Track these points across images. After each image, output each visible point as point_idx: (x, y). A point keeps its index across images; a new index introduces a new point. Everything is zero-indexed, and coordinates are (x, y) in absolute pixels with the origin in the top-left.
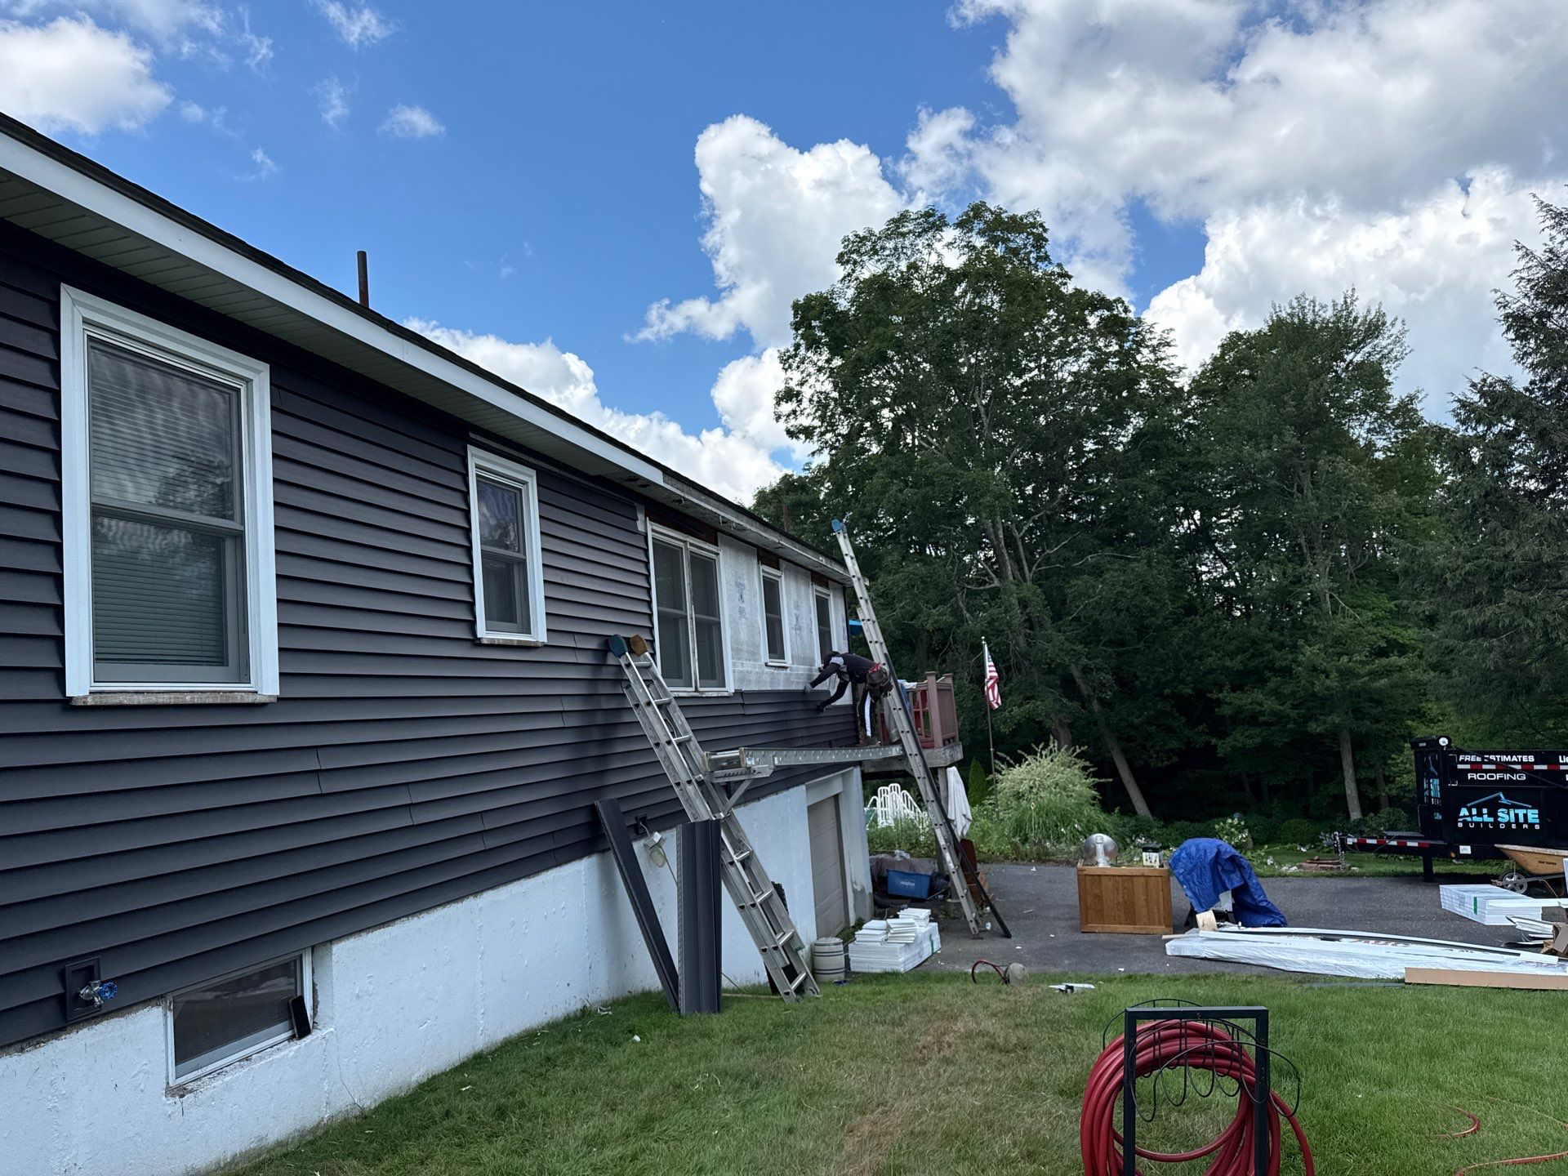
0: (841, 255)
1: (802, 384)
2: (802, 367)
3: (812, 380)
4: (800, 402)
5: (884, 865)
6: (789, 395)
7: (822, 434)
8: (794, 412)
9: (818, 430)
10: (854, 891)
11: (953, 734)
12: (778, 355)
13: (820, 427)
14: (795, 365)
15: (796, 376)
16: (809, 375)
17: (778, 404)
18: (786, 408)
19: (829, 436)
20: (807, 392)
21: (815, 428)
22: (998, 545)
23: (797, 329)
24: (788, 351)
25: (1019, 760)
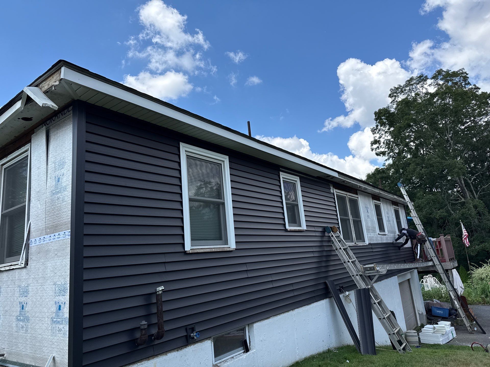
0: (390, 95)
1: (380, 138)
2: (380, 132)
3: (383, 136)
4: (380, 144)
5: (430, 305)
6: (376, 142)
7: (389, 153)
8: (378, 147)
9: (387, 152)
10: (419, 314)
11: (453, 257)
12: (370, 129)
13: (388, 151)
14: (377, 132)
15: (377, 136)
16: (382, 135)
17: (372, 145)
18: (375, 146)
19: (391, 154)
20: (382, 140)
21: (386, 152)
22: (462, 186)
23: (376, 120)
24: (374, 128)
25: (481, 266)
